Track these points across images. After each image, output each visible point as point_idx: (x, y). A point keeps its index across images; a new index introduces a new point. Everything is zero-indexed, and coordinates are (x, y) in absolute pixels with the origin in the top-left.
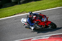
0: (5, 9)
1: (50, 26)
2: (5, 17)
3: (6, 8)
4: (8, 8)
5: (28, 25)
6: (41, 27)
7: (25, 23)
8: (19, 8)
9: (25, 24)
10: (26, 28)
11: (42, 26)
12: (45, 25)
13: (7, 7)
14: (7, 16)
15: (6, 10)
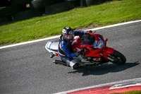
0: (50, 16)
1: (112, 60)
2: (52, 35)
3: (54, 15)
4: (57, 15)
5: (62, 57)
6: (91, 60)
7: (54, 53)
8: (82, 15)
9: (53, 55)
10: (56, 63)
11: (95, 59)
12: (101, 57)
13: (55, 13)
14: (55, 32)
15: (53, 20)
